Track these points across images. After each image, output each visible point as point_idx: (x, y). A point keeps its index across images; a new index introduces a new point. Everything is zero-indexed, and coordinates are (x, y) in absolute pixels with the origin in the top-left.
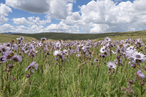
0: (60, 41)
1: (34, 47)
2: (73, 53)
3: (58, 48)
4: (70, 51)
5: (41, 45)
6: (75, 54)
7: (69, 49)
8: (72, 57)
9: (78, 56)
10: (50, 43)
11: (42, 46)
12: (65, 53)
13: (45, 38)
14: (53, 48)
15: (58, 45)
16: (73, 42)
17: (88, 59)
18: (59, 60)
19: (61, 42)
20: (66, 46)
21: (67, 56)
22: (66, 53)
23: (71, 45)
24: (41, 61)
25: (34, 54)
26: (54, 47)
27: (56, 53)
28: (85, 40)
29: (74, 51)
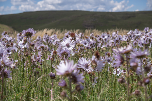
0: (73, 35)
1: (8, 51)
2: (106, 66)
3: (66, 55)
4: (96, 63)
5: (23, 47)
6: (111, 69)
7: (94, 57)
8: (104, 75)
9: (117, 72)
10: (47, 40)
11: (25, 48)
12: (84, 68)
13: (31, 30)
14: (55, 53)
15: (68, 46)
16: (106, 37)
17: (143, 84)
18: (70, 86)
19: (75, 39)
20: (88, 48)
21: (91, 75)
22: (87, 66)
23: (100, 44)
24: (25, 86)
25: (6, 70)
26: (58, 50)
27: (63, 67)
28: (136, 31)
29: (109, 61)
